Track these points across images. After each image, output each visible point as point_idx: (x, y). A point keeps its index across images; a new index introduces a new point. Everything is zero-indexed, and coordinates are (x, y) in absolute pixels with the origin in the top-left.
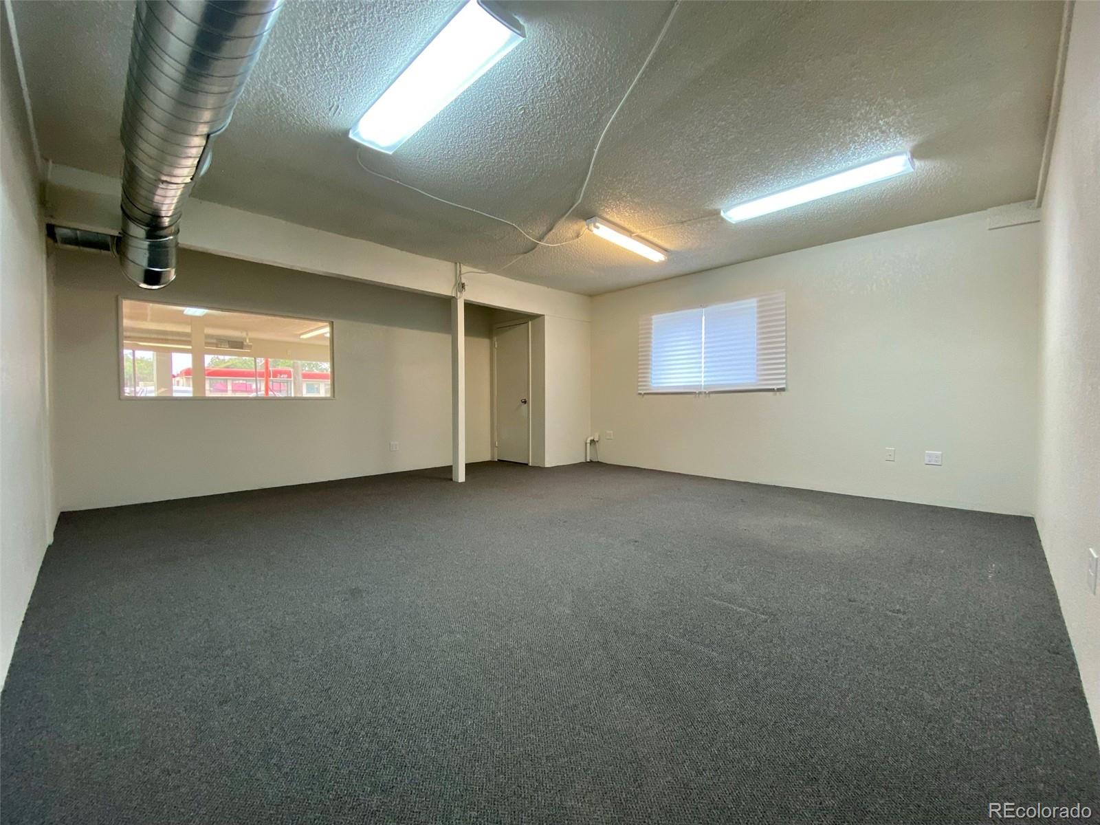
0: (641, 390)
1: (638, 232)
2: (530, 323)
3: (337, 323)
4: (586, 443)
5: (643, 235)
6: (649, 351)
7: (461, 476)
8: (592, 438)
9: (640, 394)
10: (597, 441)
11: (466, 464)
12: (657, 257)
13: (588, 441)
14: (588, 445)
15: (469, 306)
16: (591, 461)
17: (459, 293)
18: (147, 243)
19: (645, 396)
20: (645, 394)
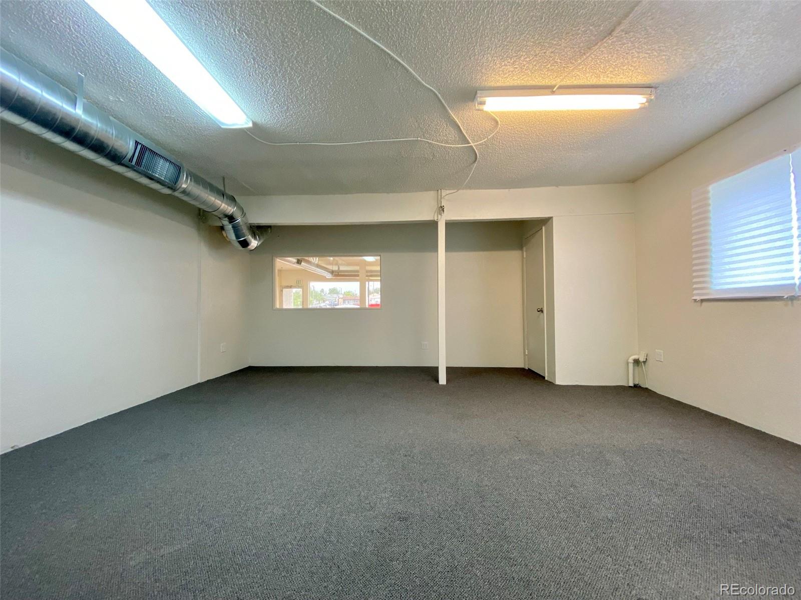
0: (698, 294)
1: (558, 82)
2: (543, 228)
3: (382, 254)
4: (628, 363)
5: (568, 82)
6: (705, 238)
7: (443, 380)
8: (636, 357)
9: (695, 300)
10: (644, 362)
11: (447, 367)
12: (633, 102)
13: (631, 360)
14: (631, 366)
15: (450, 225)
16: (636, 386)
17: (439, 216)
18: (231, 226)
19: (704, 304)
20: (702, 301)
